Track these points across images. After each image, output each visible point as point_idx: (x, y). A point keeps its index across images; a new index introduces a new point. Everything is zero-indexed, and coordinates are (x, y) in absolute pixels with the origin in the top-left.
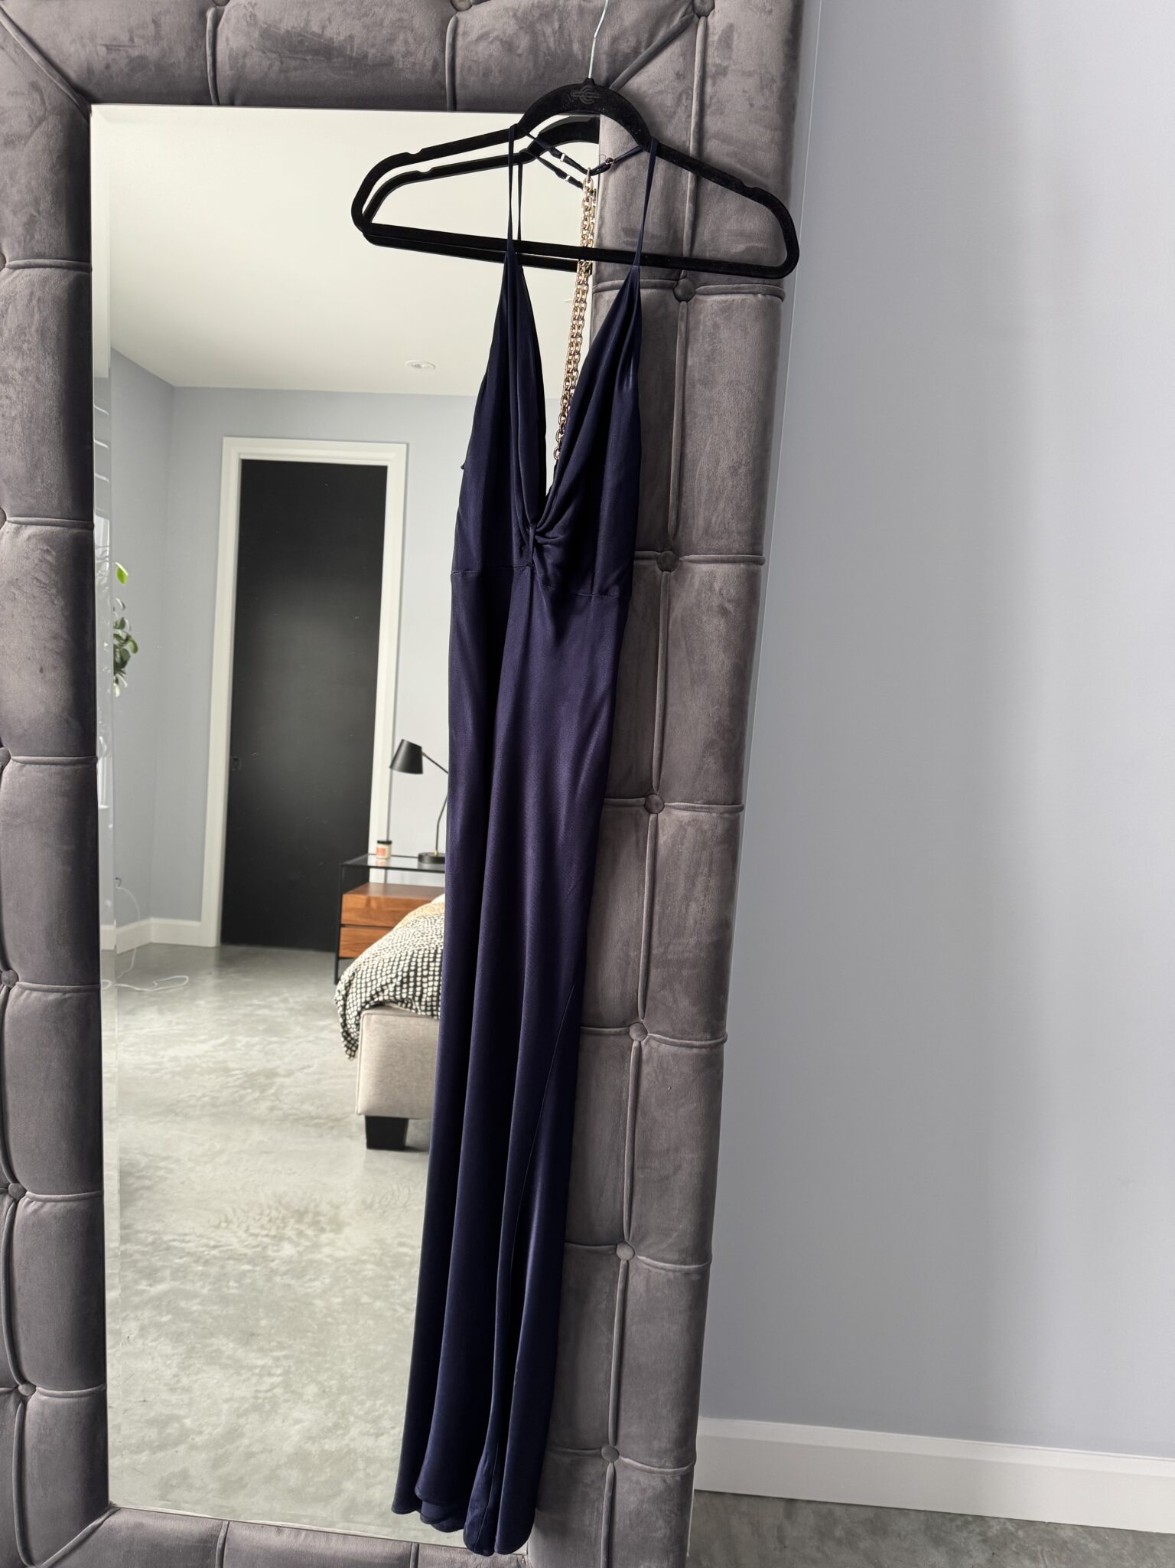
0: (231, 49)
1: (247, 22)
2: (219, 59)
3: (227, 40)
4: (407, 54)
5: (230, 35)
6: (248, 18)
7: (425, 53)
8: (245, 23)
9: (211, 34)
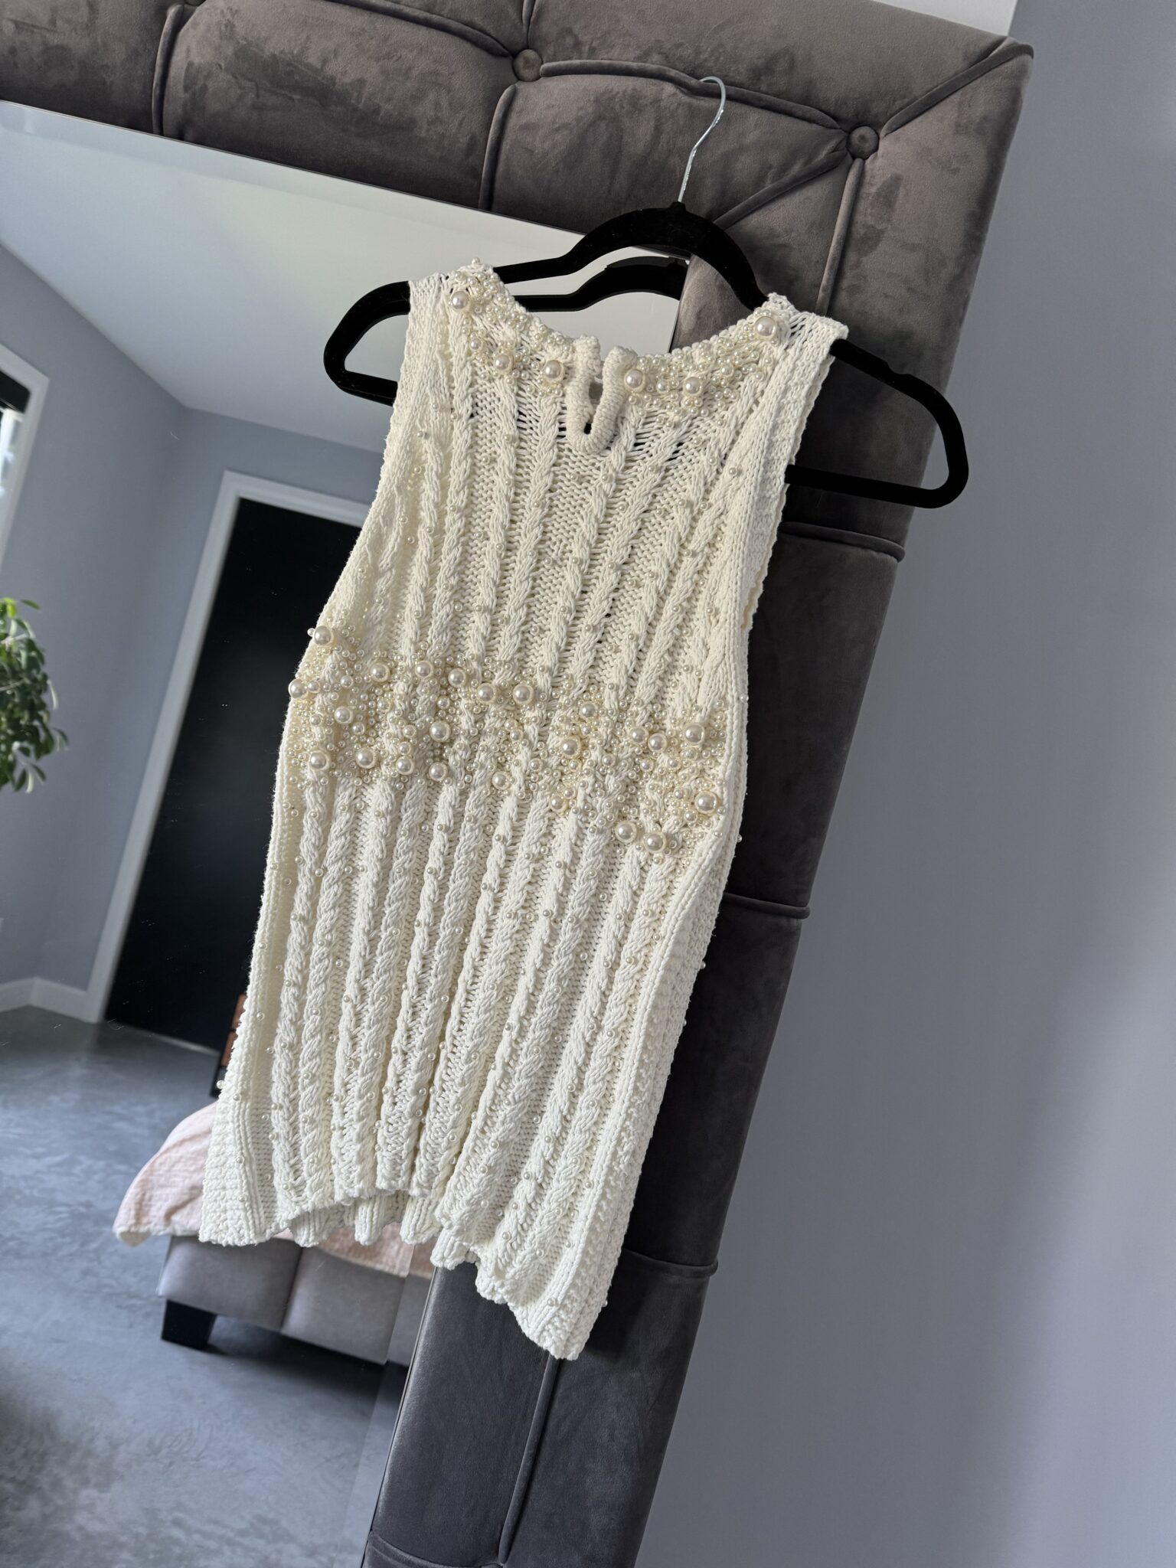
0: (190, 65)
1: (221, 32)
2: (173, 72)
3: (188, 51)
4: (435, 121)
5: (194, 45)
6: (223, 28)
7: (461, 124)
8: (217, 33)
9: (168, 38)
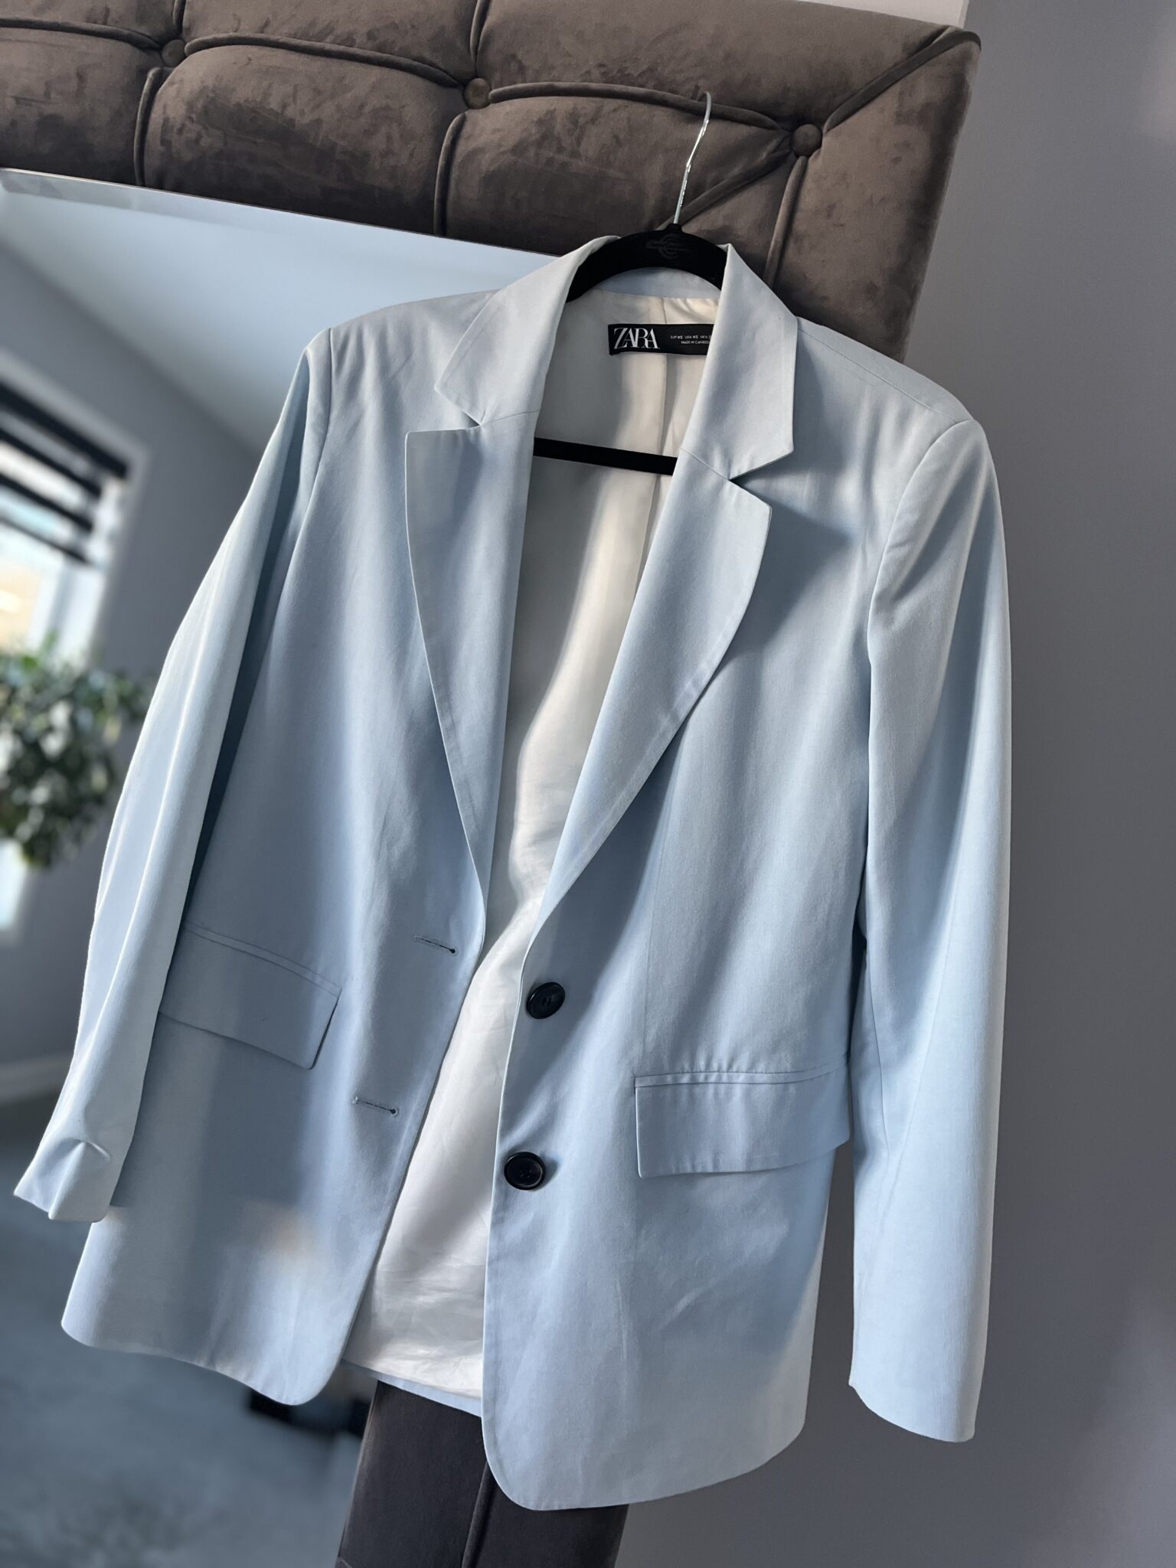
0: (166, 120)
1: (193, 90)
2: (151, 127)
3: (165, 107)
4: (389, 152)
5: (170, 101)
7: (411, 155)
9: (146, 99)
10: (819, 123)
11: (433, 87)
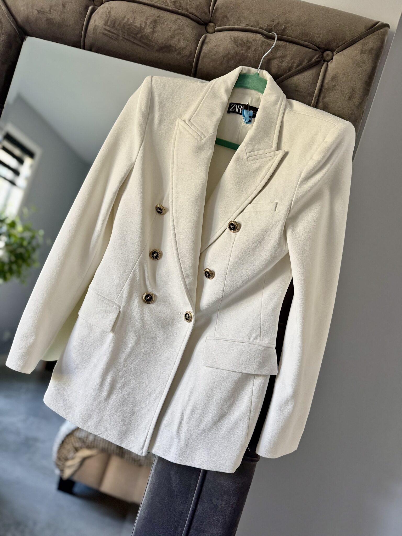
1: (106, 14)
2: (89, 28)
3: (95, 21)
5: (97, 19)
9: (88, 17)
10: (332, 51)
11: (196, 24)
